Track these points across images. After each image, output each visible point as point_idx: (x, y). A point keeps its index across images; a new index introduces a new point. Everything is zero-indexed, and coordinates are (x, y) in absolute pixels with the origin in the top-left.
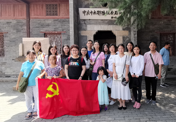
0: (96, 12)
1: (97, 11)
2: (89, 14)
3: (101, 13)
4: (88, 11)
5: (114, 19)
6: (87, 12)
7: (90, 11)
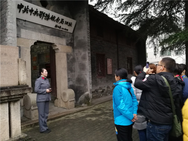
0: (39, 13)
1: (41, 12)
2: (27, 13)
3: (45, 15)
4: (28, 6)
5: (57, 28)
6: (24, 8)
7: (30, 8)
